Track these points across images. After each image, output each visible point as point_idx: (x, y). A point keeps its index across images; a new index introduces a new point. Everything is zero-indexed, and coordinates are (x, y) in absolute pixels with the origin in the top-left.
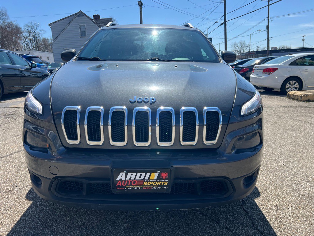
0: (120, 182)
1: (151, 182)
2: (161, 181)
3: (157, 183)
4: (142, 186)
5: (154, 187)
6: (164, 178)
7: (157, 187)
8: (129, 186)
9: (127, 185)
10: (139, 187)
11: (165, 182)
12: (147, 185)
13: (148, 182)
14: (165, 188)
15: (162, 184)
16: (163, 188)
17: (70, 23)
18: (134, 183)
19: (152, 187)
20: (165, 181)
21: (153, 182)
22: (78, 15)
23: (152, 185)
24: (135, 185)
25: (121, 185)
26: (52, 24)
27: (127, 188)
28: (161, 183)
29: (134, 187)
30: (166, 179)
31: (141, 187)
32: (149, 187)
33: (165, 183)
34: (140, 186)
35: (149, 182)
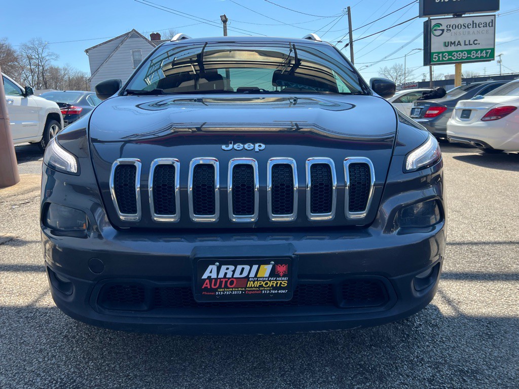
0: (208, 281)
1: (259, 282)
2: (276, 280)
3: (270, 284)
4: (245, 288)
5: (264, 290)
6: (281, 274)
7: (270, 290)
8: (222, 288)
9: (220, 287)
10: (239, 291)
11: (283, 281)
12: (253, 286)
13: (254, 282)
14: (284, 292)
15: (278, 286)
16: (280, 292)
17: (117, 48)
18: (232, 283)
19: (262, 290)
20: (283, 278)
21: (262, 282)
22: (130, 35)
23: (262, 286)
24: (232, 286)
25: (209, 287)
26: (89, 49)
27: (220, 292)
28: (277, 283)
29: (232, 291)
30: (284, 276)
31: (242, 291)
32: (257, 290)
33: (283, 283)
34: (242, 288)
35: (256, 282)
